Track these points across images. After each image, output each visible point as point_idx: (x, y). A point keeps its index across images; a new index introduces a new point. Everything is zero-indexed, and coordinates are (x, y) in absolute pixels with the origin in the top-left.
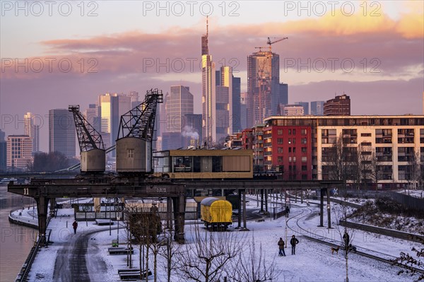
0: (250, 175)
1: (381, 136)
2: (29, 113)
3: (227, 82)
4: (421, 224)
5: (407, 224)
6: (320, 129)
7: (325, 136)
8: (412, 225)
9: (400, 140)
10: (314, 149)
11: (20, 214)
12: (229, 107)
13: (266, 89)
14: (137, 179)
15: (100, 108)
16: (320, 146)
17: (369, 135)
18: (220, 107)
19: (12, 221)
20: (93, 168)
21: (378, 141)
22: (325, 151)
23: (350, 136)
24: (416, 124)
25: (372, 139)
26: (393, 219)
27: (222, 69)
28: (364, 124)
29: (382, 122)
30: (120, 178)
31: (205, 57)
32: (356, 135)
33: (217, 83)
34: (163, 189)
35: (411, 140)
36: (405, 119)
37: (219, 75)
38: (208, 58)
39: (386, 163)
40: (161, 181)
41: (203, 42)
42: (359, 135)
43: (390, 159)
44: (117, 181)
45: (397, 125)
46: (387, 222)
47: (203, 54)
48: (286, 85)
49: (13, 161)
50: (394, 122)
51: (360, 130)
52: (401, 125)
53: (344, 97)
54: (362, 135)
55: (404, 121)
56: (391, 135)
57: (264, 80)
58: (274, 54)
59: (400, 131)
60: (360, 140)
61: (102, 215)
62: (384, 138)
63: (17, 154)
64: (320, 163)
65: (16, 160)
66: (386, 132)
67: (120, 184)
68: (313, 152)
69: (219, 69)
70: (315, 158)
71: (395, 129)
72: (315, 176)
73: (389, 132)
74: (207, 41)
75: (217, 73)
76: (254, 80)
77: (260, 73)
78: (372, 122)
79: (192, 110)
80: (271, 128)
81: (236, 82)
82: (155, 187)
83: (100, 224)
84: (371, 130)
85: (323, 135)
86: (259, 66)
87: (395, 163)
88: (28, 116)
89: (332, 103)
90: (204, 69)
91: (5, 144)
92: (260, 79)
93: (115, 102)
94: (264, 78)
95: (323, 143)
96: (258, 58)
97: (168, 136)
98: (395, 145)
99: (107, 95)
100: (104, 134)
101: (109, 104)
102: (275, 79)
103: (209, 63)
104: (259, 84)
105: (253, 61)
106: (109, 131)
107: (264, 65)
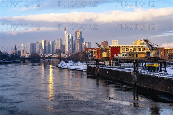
1: (134, 50)
3: (70, 38)
6: (121, 48)
9: (138, 51)
12: (71, 43)
13: (79, 39)
17: (132, 49)
18: (69, 43)
23: (127, 50)
24: (141, 47)
28: (130, 47)
29: (134, 47)
33: (68, 38)
35: (140, 51)
37: (69, 36)
41: (65, 28)
42: (130, 50)
47: (65, 31)
48: (83, 38)
53: (106, 41)
55: (139, 47)
58: (81, 31)
63: (23, 53)
65: (23, 55)
71: (137, 48)
75: (68, 35)
76: (76, 37)
77: (78, 36)
79: (62, 44)
81: (72, 37)
86: (77, 34)
88: (22, 45)
89: (104, 42)
91: (20, 51)
93: (45, 41)
95: (122, 51)
99: (43, 40)
100: (43, 49)
101: (43, 42)
102: (81, 37)
103: (66, 33)
104: (77, 38)
105: (76, 33)
106: (43, 48)
107: (78, 34)
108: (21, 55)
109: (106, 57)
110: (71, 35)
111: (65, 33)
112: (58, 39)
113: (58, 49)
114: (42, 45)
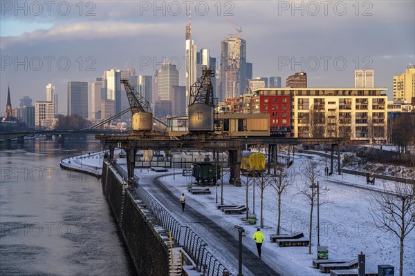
0: (268, 134)
1: (343, 104)
2: (50, 85)
3: (205, 62)
4: (411, 171)
5: (399, 171)
6: (296, 98)
7: (301, 103)
8: (404, 172)
9: (357, 107)
10: (292, 114)
11: (69, 162)
13: (236, 67)
14: (204, 136)
15: (106, 81)
16: (296, 111)
17: (333, 103)
19: (63, 168)
20: (142, 128)
21: (341, 107)
22: (300, 116)
23: (319, 104)
24: (370, 95)
25: (336, 106)
26: (385, 167)
27: (201, 51)
28: (330, 95)
29: (344, 93)
30: (191, 135)
31: (188, 42)
32: (324, 103)
33: (198, 62)
34: (223, 144)
35: (365, 107)
36: (361, 91)
37: (199, 56)
38: (191, 42)
39: (347, 125)
40: (222, 138)
41: (187, 30)
42: (326, 103)
43: (349, 122)
44: (188, 138)
45: (355, 95)
46: (381, 169)
47: (187, 39)
48: (251, 64)
49: (40, 122)
50: (352, 93)
51: (327, 99)
52: (358, 95)
53: (302, 74)
54: (329, 103)
55: (360, 93)
56: (351, 103)
57: (234, 60)
58: (242, 40)
59: (357, 100)
60: (327, 106)
61: (155, 164)
62: (345, 105)
63: (43, 116)
64: (296, 125)
65: (42, 121)
66: (347, 101)
67: (191, 140)
68: (291, 117)
69: (199, 51)
70: (292, 121)
71: (353, 98)
72: (292, 134)
73: (349, 101)
74: (190, 29)
75: (198, 54)
76: (226, 60)
77: (231, 55)
78: (337, 93)
79: (178, 83)
80: (259, 97)
81: (212, 61)
82: (218, 142)
83: (158, 171)
84: (336, 99)
85: (299, 103)
86: (230, 50)
87: (353, 125)
88: (49, 86)
89: (293, 78)
90: (188, 50)
91: (34, 108)
92: (231, 59)
93: (117, 75)
94: (234, 58)
95: (299, 109)
96: (230, 42)
97: (159, 103)
98: (353, 111)
99: (112, 70)
100: (110, 101)
101: (113, 78)
102: (243, 59)
103: (192, 47)
104: (230, 63)
105: (225, 45)
106: (113, 99)
107: (234, 48)
108: (37, 123)
109: (140, 131)
110: (209, 52)
111: (188, 47)
112: (164, 68)
113: (164, 102)
114: (109, 87)
